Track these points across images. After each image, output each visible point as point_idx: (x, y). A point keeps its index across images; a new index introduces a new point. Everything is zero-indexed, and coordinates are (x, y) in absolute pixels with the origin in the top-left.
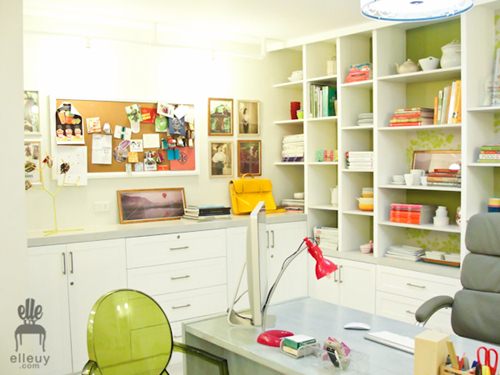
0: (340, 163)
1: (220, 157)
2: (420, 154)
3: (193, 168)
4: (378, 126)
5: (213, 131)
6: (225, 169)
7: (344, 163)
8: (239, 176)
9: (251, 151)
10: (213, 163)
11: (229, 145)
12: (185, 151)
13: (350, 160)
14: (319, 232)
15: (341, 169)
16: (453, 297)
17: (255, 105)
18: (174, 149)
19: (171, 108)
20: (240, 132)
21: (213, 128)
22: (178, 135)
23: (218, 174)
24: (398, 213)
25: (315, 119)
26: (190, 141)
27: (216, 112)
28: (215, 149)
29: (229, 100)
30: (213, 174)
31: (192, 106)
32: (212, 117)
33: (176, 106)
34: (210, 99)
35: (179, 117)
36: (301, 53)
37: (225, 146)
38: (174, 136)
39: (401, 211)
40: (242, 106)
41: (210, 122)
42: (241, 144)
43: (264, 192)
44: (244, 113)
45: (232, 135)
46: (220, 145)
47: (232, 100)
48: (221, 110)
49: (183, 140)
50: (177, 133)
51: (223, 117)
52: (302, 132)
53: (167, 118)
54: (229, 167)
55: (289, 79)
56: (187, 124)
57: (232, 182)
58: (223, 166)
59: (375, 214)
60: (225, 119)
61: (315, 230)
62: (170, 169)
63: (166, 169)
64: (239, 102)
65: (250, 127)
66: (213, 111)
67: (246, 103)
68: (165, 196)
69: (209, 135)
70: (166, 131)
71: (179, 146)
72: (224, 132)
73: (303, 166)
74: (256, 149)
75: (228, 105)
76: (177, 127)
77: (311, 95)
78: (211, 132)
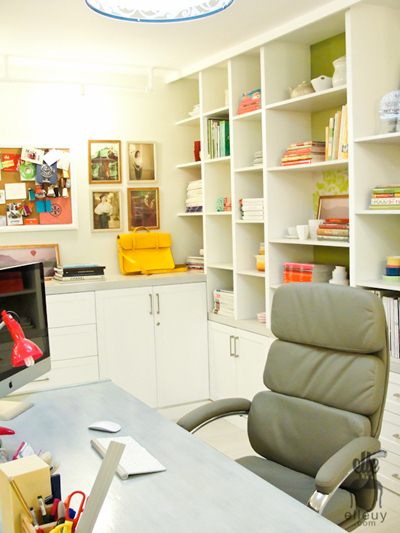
0: (234, 212)
1: (104, 207)
2: (326, 201)
3: (70, 221)
4: (268, 166)
5: (94, 179)
6: (111, 222)
7: (239, 213)
8: (130, 229)
9: (146, 201)
10: (95, 215)
11: (116, 194)
12: (58, 201)
13: (244, 208)
14: (219, 296)
15: (235, 220)
16: (251, 400)
17: (150, 146)
18: (44, 200)
19: (40, 154)
20: (131, 179)
21: (96, 175)
22: (49, 185)
23: (102, 228)
24: (291, 273)
25: (213, 160)
26: (65, 191)
27: (99, 157)
28: (98, 198)
29: (116, 142)
30: (96, 227)
31: (67, 150)
32: (93, 162)
33: (47, 151)
34: (90, 142)
35: (50, 163)
36: (197, 81)
37: (111, 195)
38: (44, 186)
39: (294, 271)
40: (133, 149)
41: (92, 168)
42: (132, 192)
43: (160, 248)
44: (136, 156)
45: (120, 182)
46: (103, 194)
47: (119, 142)
48: (105, 154)
49: (55, 190)
50: (47, 181)
51: (108, 162)
52: (200, 178)
53: (35, 165)
54: (117, 219)
55: (190, 113)
56: (60, 171)
57: (118, 237)
58: (108, 218)
59: (266, 275)
60: (110, 164)
61: (215, 292)
62: (39, 223)
63: (34, 223)
64: (129, 144)
65: (143, 173)
66: (94, 155)
67: (137, 144)
68: (33, 253)
69: (90, 183)
70: (33, 179)
71: (51, 197)
72: (110, 178)
73: (201, 217)
74: (152, 197)
75: (115, 148)
76: (46, 175)
77: (209, 132)
78: (93, 179)
